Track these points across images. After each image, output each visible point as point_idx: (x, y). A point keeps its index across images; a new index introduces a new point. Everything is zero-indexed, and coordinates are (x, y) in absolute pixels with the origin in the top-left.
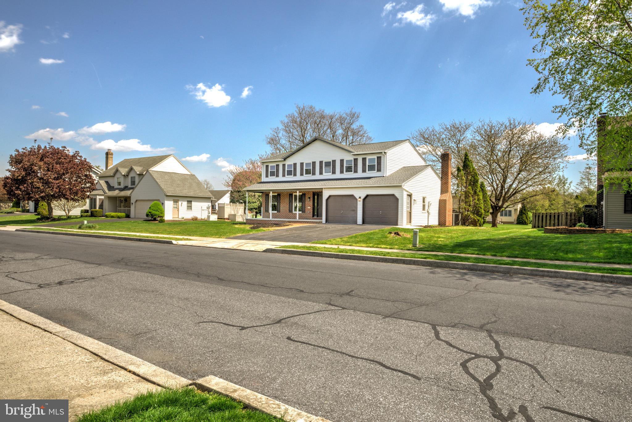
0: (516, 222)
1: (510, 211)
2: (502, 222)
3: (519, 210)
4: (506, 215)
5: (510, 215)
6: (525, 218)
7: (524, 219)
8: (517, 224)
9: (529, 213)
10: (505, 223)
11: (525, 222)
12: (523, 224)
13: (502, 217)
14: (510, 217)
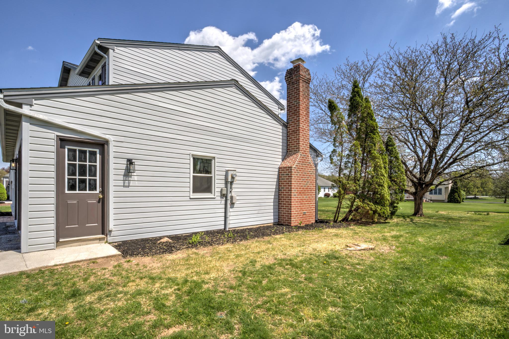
0: (447, 200)
1: (440, 190)
2: (431, 200)
3: (450, 188)
4: (435, 193)
5: (440, 193)
6: (457, 196)
7: (455, 197)
8: (448, 202)
9: (461, 191)
10: (434, 201)
11: (458, 200)
12: (455, 202)
13: (431, 196)
14: (440, 196)
